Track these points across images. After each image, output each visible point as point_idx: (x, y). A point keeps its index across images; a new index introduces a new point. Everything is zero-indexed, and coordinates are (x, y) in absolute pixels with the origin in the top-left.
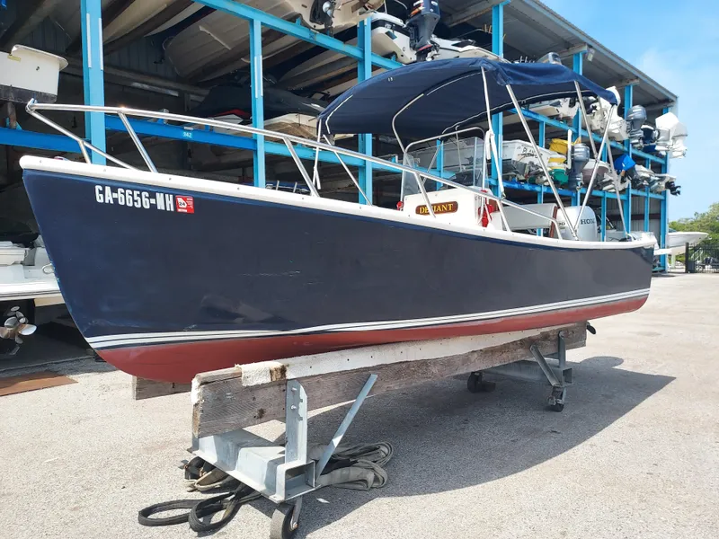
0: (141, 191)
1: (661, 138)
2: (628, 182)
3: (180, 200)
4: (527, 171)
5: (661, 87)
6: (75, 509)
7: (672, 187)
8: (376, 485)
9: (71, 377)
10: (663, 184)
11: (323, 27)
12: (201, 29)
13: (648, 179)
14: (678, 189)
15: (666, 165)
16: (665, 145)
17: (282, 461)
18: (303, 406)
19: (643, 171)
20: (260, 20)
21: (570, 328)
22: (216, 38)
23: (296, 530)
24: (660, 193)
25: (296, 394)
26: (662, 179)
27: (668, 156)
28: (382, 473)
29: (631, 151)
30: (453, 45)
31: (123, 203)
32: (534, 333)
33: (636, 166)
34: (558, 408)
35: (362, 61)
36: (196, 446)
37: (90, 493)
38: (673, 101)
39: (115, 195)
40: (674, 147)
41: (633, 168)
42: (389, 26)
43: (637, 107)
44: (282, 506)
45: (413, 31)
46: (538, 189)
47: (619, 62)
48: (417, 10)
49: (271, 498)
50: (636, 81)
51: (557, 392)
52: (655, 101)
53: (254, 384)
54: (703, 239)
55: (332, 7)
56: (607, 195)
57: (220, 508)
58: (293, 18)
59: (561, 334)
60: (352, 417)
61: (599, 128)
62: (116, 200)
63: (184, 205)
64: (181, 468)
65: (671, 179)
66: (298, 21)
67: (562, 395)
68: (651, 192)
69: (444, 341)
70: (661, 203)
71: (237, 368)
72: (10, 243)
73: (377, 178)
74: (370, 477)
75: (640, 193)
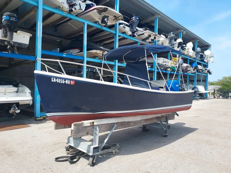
0: (63, 79)
1: (206, 57)
2: (196, 70)
3: (71, 82)
4: (164, 67)
5: (206, 42)
6: (38, 158)
7: (209, 72)
8: (115, 154)
9: (29, 125)
10: (206, 71)
11: (105, 25)
12: (69, 24)
13: (202, 70)
14: (211, 73)
15: (207, 65)
16: (207, 59)
17: (92, 145)
18: (98, 132)
19: (200, 67)
20: (86, 23)
21: (170, 114)
22: (73, 26)
23: (95, 163)
24: (206, 74)
25: (96, 129)
26: (206, 69)
27: (208, 63)
28: (117, 151)
29: (197, 61)
30: (143, 30)
31: (58, 82)
32: (159, 115)
33: (198, 66)
34: (166, 136)
35: (116, 34)
36: (68, 142)
37: (41, 154)
38: (210, 46)
39: (56, 80)
40: (210, 60)
41: (197, 66)
42: (124, 24)
43: (198, 48)
44: (92, 156)
45: (131, 26)
46: (167, 72)
47: (193, 35)
48: (132, 20)
49: (89, 154)
50: (198, 40)
51: (166, 132)
52: (204, 46)
53: (86, 126)
54: (219, 88)
55: (107, 20)
56: (189, 74)
57: (75, 158)
58: (96, 22)
59: (167, 116)
60: (110, 135)
61: (187, 54)
62: (56, 81)
63: (72, 83)
64: (65, 148)
65: (209, 69)
66: (98, 23)
67: (167, 133)
68: (203, 73)
69: (134, 117)
70: (206, 77)
71: (82, 122)
72: (12, 86)
73: (119, 68)
74: (114, 151)
75: (200, 74)
